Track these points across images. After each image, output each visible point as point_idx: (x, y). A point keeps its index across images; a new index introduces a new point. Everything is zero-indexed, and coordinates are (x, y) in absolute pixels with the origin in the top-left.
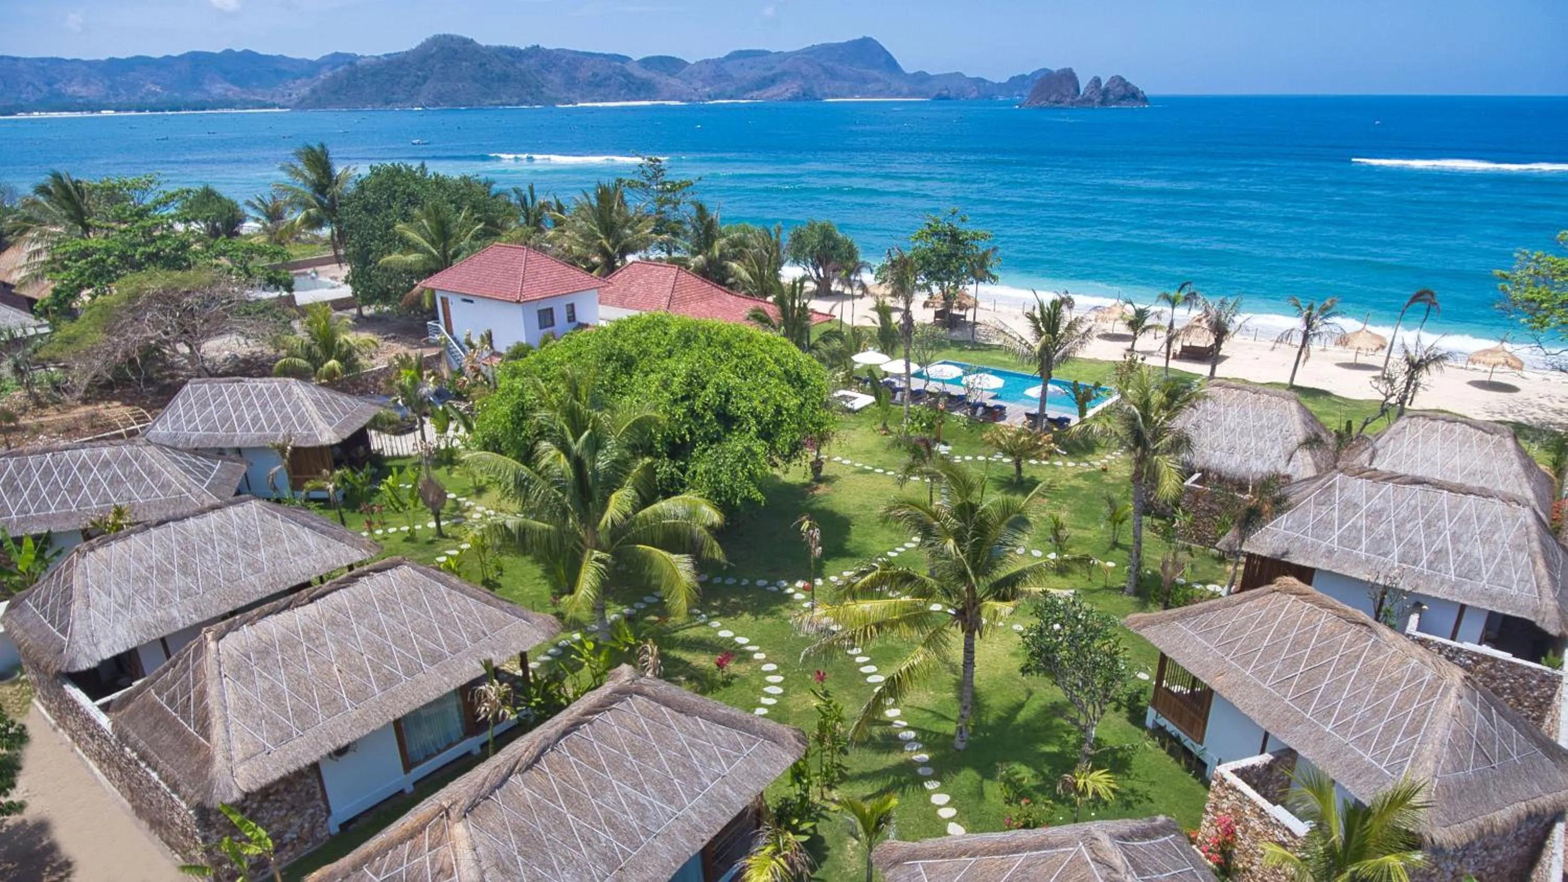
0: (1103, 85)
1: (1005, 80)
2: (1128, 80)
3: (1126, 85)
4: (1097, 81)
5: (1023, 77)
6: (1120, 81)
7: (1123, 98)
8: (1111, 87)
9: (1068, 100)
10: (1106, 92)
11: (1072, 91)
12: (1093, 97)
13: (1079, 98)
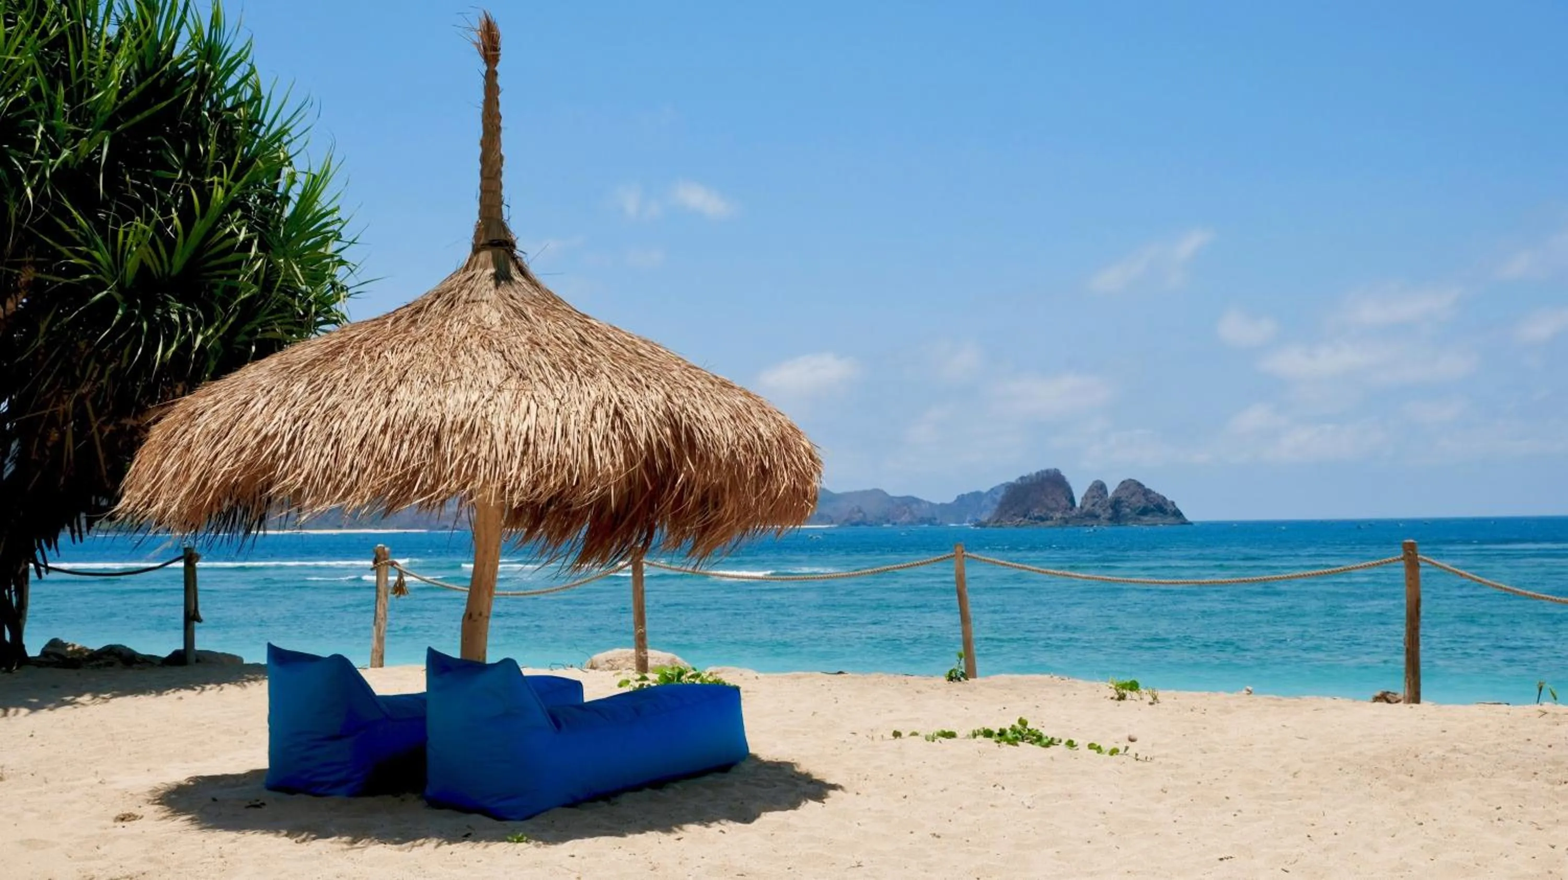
0: (1110, 494)
1: (950, 499)
2: (1147, 486)
3: (1147, 492)
4: (1099, 487)
5: (977, 495)
6: (1132, 487)
7: (1144, 512)
8: (1124, 495)
9: (1058, 515)
10: (1116, 504)
11: (1064, 502)
12: (1099, 511)
13: (1075, 512)
